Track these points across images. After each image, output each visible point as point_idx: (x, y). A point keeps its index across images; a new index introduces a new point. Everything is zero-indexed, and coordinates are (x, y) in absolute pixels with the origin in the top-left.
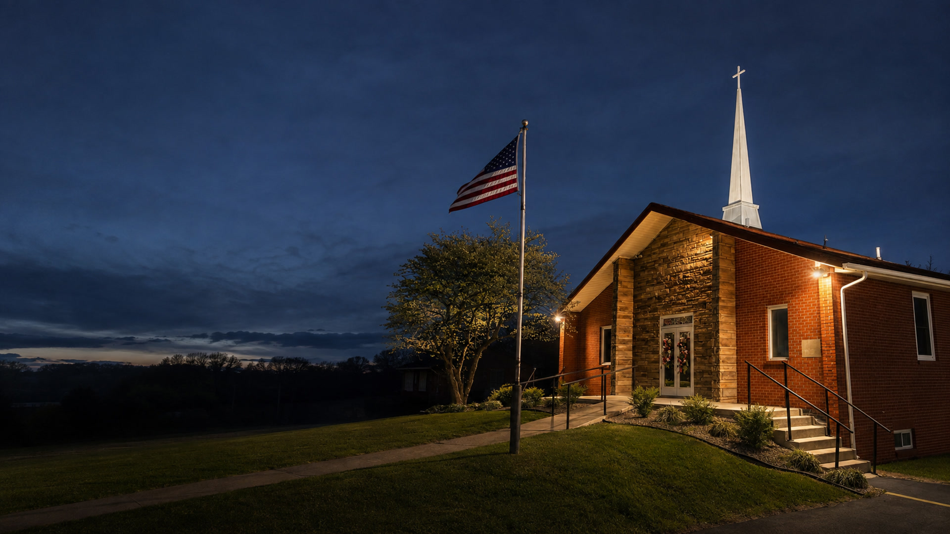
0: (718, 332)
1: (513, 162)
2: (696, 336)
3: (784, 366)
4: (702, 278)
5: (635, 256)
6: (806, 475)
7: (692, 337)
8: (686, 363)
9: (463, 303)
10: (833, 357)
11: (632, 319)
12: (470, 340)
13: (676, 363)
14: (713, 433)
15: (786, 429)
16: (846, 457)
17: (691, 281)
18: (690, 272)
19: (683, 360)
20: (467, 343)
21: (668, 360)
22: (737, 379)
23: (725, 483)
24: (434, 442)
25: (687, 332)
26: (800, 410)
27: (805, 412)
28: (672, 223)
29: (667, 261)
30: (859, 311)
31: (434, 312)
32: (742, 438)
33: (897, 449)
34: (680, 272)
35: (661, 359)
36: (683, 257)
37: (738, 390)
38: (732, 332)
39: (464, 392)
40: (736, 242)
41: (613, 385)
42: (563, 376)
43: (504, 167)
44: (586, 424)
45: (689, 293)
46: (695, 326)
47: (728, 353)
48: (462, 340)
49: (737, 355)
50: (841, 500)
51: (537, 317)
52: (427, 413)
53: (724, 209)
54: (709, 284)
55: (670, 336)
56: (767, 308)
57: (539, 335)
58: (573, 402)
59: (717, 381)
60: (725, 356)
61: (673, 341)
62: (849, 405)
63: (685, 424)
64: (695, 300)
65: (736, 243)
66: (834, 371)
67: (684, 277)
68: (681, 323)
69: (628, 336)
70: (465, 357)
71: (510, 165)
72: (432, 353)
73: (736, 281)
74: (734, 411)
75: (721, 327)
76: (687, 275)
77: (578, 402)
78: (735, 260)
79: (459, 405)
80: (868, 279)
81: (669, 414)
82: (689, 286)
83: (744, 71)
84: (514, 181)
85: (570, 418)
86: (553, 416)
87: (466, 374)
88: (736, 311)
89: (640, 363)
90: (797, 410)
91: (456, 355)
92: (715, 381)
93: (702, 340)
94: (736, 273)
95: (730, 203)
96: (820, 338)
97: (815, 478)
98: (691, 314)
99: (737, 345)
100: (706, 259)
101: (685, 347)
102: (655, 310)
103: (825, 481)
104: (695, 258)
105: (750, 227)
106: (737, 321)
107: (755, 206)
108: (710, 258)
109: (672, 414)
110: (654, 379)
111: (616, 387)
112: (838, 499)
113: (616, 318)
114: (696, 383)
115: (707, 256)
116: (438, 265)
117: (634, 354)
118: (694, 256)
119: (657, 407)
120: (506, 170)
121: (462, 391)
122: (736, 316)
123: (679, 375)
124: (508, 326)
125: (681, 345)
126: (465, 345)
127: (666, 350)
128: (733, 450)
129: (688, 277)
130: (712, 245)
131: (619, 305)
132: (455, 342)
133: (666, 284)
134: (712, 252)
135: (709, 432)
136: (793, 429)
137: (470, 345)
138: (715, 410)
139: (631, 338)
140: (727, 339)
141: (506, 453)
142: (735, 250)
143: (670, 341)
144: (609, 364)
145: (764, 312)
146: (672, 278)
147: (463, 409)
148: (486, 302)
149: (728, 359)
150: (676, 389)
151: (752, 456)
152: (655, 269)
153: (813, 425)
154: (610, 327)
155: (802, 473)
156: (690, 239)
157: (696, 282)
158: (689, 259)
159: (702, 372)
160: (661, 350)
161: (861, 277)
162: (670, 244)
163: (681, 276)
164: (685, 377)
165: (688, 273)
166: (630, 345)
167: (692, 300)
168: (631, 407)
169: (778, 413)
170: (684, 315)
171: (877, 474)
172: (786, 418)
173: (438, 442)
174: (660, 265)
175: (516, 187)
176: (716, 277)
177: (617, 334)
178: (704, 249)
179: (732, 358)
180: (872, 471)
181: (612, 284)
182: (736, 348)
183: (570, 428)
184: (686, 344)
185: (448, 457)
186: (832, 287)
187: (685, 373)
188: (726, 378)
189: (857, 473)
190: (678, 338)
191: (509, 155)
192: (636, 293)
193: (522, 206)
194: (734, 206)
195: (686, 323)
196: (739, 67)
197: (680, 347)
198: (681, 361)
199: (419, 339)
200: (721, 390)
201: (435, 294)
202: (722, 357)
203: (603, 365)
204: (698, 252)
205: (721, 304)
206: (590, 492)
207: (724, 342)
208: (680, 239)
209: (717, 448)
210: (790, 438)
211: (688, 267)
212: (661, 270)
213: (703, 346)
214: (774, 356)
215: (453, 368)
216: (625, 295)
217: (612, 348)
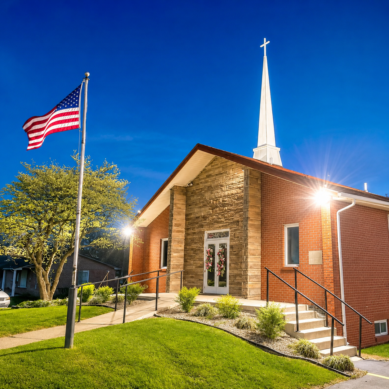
0: (247, 244)
1: (76, 105)
2: (231, 247)
3: (295, 271)
4: (236, 202)
5: (187, 185)
6: (308, 360)
7: (228, 248)
8: (223, 268)
9: (51, 219)
10: (331, 264)
11: (184, 233)
12: (57, 248)
13: (216, 269)
14: (238, 326)
15: (295, 322)
16: (339, 343)
17: (228, 204)
18: (228, 197)
19: (221, 266)
20: (55, 250)
21: (210, 265)
22: (261, 281)
23: (243, 371)
24: (7, 336)
25: (225, 244)
26: (306, 306)
27: (310, 308)
28: (214, 160)
29: (210, 189)
30: (350, 229)
31: (28, 226)
32: (261, 331)
33: (377, 335)
34: (220, 197)
35: (205, 264)
36: (222, 186)
37: (261, 289)
38: (258, 244)
39: (51, 290)
40: (262, 174)
41: (168, 285)
42: (131, 277)
43: (69, 107)
44: (140, 318)
45: (227, 214)
46: (231, 239)
47: (254, 260)
48: (51, 248)
49: (261, 262)
50: (333, 382)
51: (112, 230)
52: (17, 308)
53: (254, 150)
54: (241, 207)
55: (212, 246)
56: (284, 226)
57: (114, 245)
58: (133, 299)
59: (246, 282)
60: (252, 263)
61: (214, 250)
62: (342, 303)
63: (217, 318)
64: (230, 219)
65: (261, 176)
66: (332, 275)
67: (223, 201)
68: (221, 237)
69: (181, 246)
70: (53, 262)
71: (74, 106)
72: (26, 259)
73: (261, 205)
74: (255, 307)
75: (250, 240)
76: (225, 200)
77: (138, 299)
78: (261, 189)
79: (45, 301)
80: (357, 205)
81: (206, 310)
82: (226, 208)
83: (269, 42)
84: (76, 120)
85: (127, 313)
86: (115, 311)
87: (53, 277)
88: (261, 228)
89: (189, 268)
90: (305, 306)
91: (46, 260)
92: (244, 282)
93: (235, 250)
94: (261, 199)
95: (258, 146)
96: (322, 249)
97: (314, 363)
98: (228, 230)
99: (261, 254)
100: (240, 188)
101: (223, 255)
102: (202, 226)
103: (322, 366)
104: (232, 186)
105: (273, 165)
106: (261, 236)
107: (277, 148)
108: (242, 187)
109: (208, 310)
110: (200, 280)
111: (170, 286)
112: (332, 381)
113: (171, 232)
114: (230, 284)
115: (240, 186)
116: (30, 189)
117: (185, 261)
118: (231, 185)
119: (197, 304)
120: (70, 110)
121: (49, 289)
122: (261, 232)
123: (218, 277)
124: (89, 238)
125: (220, 253)
126: (53, 253)
127: (209, 257)
128: (252, 341)
129: (226, 201)
130: (243, 177)
131: (174, 222)
132: (45, 250)
133: (210, 206)
134: (243, 182)
135: (235, 325)
136: (300, 322)
137: (58, 252)
138: (241, 307)
139: (183, 248)
140: (254, 250)
141: (61, 348)
142: (261, 181)
143: (212, 251)
144: (166, 268)
145: (282, 229)
146: (214, 202)
147: (48, 304)
148: (71, 218)
149: (255, 265)
150: (216, 288)
151: (268, 346)
152: (202, 195)
153: (315, 317)
154: (167, 239)
155: (305, 359)
156: (228, 172)
157: (232, 205)
158: (227, 187)
159: (235, 276)
160: (205, 258)
161: (351, 203)
162: (213, 176)
163: (221, 200)
164: (223, 279)
165: (226, 198)
166: (182, 254)
167: (228, 219)
168: (178, 304)
169: (288, 309)
170: (223, 230)
171: (361, 357)
172: (295, 313)
173: (11, 336)
174: (205, 192)
175: (78, 125)
176: (246, 202)
177: (172, 244)
178: (238, 180)
179: (258, 265)
180: (358, 354)
181: (169, 206)
182: (260, 257)
183: (126, 322)
184: (224, 253)
185: (11, 351)
186: (331, 211)
187: (222, 276)
188: (254, 280)
189: (346, 358)
190: (218, 249)
191: (73, 98)
192: (188, 213)
193: (82, 141)
194: (262, 148)
195: (225, 236)
196: (265, 39)
197: (219, 255)
198: (219, 266)
199: (16, 247)
200: (249, 289)
201: (28, 211)
202: (250, 264)
203: (162, 268)
204: (234, 182)
205: (250, 222)
206: (126, 384)
207: (252, 252)
208: (220, 172)
209: (241, 339)
210: (298, 330)
211: (226, 193)
212: (207, 195)
213: (236, 255)
214: (289, 263)
215: (42, 270)
216: (179, 214)
217: (168, 255)
